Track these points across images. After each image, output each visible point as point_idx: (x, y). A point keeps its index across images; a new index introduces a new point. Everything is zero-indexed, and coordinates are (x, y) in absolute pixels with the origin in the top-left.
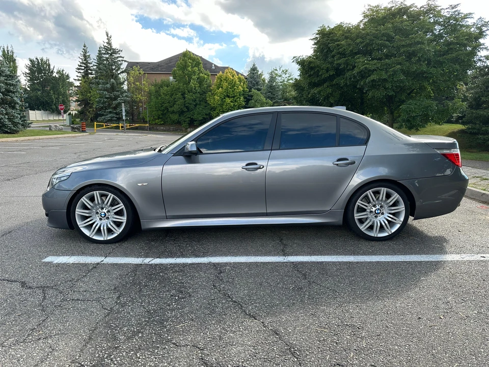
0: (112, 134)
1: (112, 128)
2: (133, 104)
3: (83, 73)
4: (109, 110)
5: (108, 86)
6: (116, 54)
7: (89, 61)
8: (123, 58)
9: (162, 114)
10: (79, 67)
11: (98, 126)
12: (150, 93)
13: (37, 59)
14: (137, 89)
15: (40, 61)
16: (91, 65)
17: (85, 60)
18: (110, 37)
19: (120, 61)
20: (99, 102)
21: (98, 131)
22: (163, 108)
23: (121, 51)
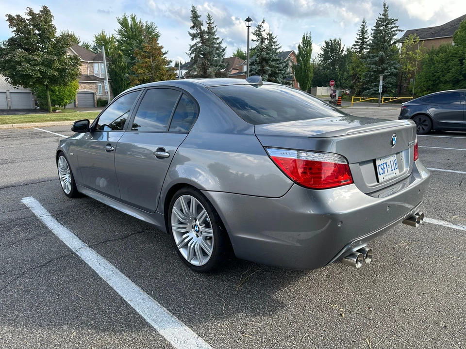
0: (373, 108)
1: (370, 101)
2: (400, 76)
3: (359, 48)
4: (374, 84)
5: (377, 59)
6: (391, 24)
7: (366, 36)
8: (397, 27)
9: (433, 85)
10: (356, 44)
11: (355, 100)
12: (422, 63)
13: (331, 40)
14: (410, 59)
15: (333, 42)
16: (366, 40)
17: (362, 35)
18: (387, 8)
19: (394, 31)
20: (366, 76)
21: (354, 105)
22: (434, 78)
23: (397, 20)
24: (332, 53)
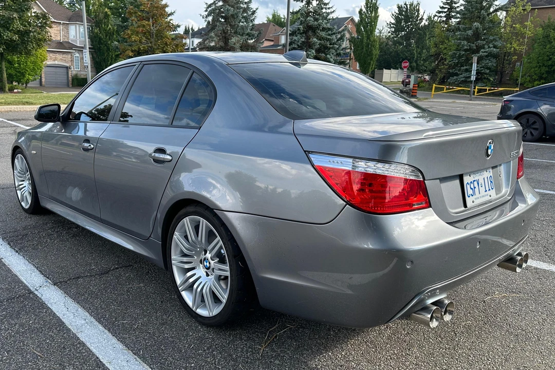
0: (462, 101)
1: (458, 92)
2: (502, 58)
3: (445, 17)
4: (465, 67)
5: (470, 32)
9: (548, 72)
10: (440, 10)
11: (437, 89)
12: (533, 40)
13: (405, 4)
14: (517, 34)
15: (408, 6)
16: (456, 5)
20: (453, 56)
21: (436, 96)
22: (550, 63)
24: (406, 22)
